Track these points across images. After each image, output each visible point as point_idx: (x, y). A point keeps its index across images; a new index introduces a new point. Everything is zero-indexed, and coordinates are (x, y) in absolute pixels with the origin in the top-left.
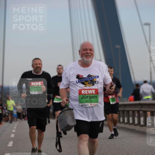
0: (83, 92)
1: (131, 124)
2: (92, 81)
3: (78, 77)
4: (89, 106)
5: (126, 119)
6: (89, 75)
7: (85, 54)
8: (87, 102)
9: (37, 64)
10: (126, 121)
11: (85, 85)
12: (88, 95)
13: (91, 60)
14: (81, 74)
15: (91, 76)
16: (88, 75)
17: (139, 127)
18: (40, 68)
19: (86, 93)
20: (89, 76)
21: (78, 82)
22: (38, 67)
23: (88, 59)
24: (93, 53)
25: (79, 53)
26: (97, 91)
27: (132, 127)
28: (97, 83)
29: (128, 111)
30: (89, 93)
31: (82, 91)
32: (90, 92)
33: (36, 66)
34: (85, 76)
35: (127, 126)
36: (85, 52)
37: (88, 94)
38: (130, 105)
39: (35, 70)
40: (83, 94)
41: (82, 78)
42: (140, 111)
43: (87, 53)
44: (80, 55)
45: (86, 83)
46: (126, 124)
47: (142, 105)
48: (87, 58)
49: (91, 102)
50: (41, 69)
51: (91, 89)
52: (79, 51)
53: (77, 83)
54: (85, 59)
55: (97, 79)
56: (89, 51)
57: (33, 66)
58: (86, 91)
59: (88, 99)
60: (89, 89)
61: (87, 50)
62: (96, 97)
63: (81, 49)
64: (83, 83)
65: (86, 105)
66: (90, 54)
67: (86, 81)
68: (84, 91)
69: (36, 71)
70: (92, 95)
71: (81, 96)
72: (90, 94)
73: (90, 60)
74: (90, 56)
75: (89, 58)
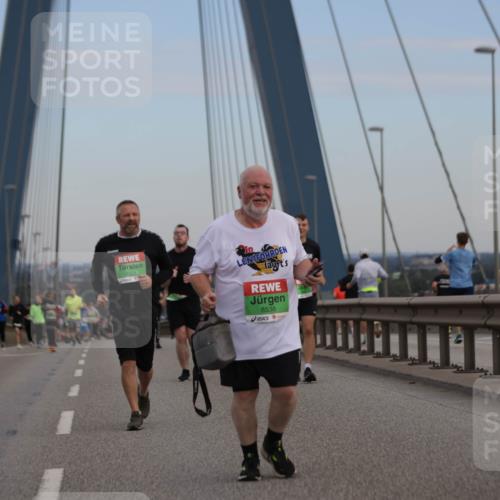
0: (254, 289)
1: (339, 349)
2: (273, 260)
3: (241, 251)
4: (271, 319)
5: (328, 338)
6: (266, 246)
7: (252, 196)
8: (264, 311)
9: (128, 215)
10: (329, 343)
11: (258, 269)
12: (265, 296)
13: (267, 211)
14: (247, 244)
15: (270, 247)
16: (262, 245)
17: (356, 355)
18: (136, 224)
19: (261, 291)
20: (267, 248)
21: (241, 262)
22: (130, 222)
23: (260, 208)
24: (271, 193)
25: (239, 192)
26: (283, 283)
27: (342, 355)
28: (284, 264)
29: (333, 321)
30: (268, 290)
31: (253, 286)
32: (270, 287)
33: (127, 219)
34: (257, 249)
35: (332, 353)
36: (253, 192)
37: (267, 293)
38: (339, 307)
39: (124, 230)
40: (255, 293)
41: (251, 254)
42: (361, 320)
43: (259, 195)
44: (240, 197)
45: (260, 265)
46: (328, 348)
47: (364, 307)
48: (257, 206)
49: (273, 310)
50: (137, 226)
51: (272, 282)
52: (238, 188)
53: (240, 265)
54: (254, 208)
55: (284, 257)
56: (262, 190)
57: (119, 218)
58: (261, 285)
59: (266, 305)
60: (268, 282)
61: (257, 185)
62: (283, 298)
63: (245, 183)
64: (254, 266)
65: (263, 319)
66: (264, 197)
67: (261, 262)
68: (256, 286)
69: (127, 230)
70: (274, 295)
71: (251, 298)
72: (271, 292)
73: (265, 209)
74: (265, 201)
75: (264, 206)
